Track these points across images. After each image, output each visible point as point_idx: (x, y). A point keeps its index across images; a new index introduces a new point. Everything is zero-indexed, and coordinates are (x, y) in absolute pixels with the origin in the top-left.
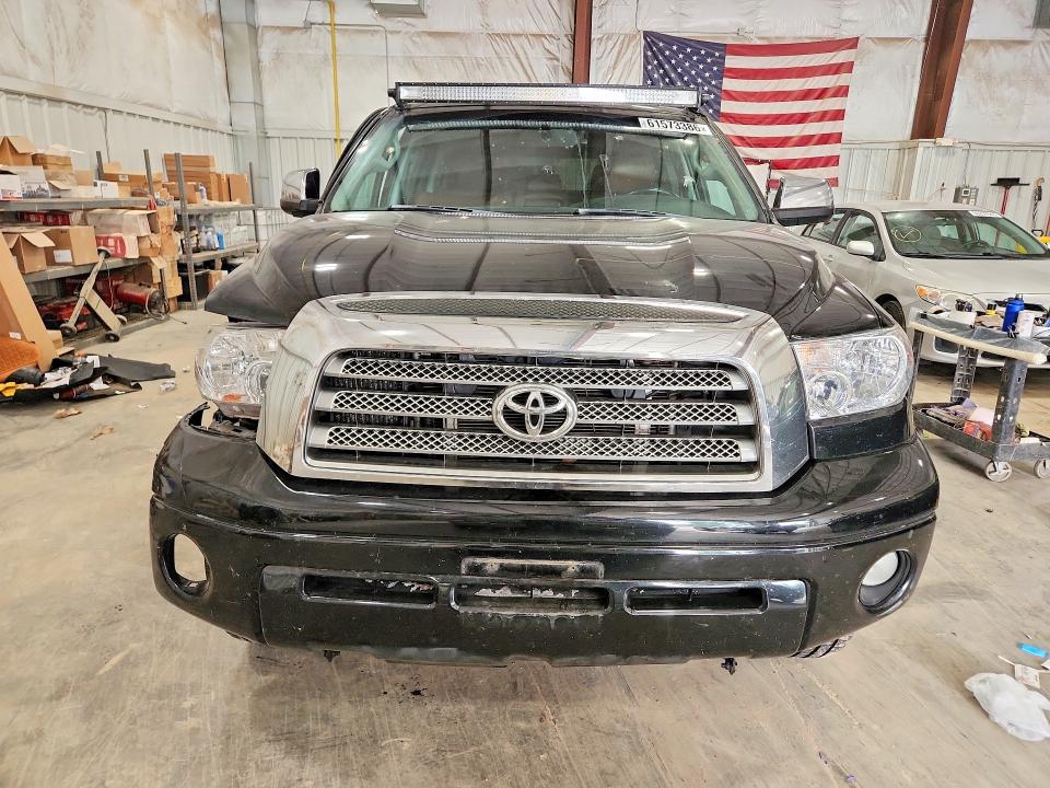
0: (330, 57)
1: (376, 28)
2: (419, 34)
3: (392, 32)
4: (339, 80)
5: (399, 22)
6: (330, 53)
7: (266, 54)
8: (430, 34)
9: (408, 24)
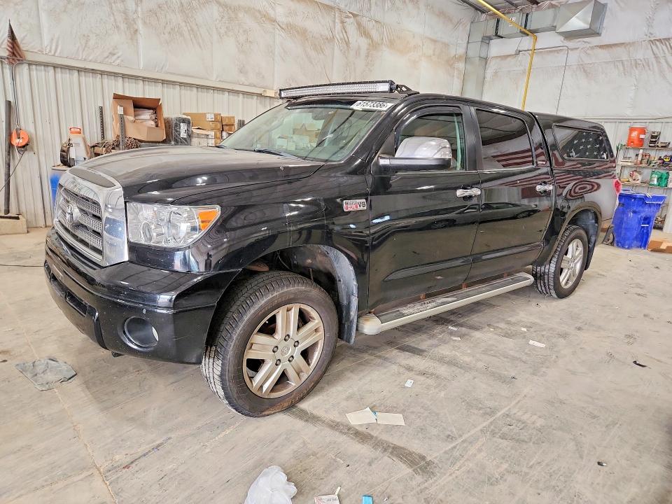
0: (527, 70)
1: (561, 48)
2: (592, 48)
3: (572, 49)
4: (529, 84)
5: (579, 41)
6: (527, 68)
7: (489, 73)
8: (601, 47)
9: (585, 42)
